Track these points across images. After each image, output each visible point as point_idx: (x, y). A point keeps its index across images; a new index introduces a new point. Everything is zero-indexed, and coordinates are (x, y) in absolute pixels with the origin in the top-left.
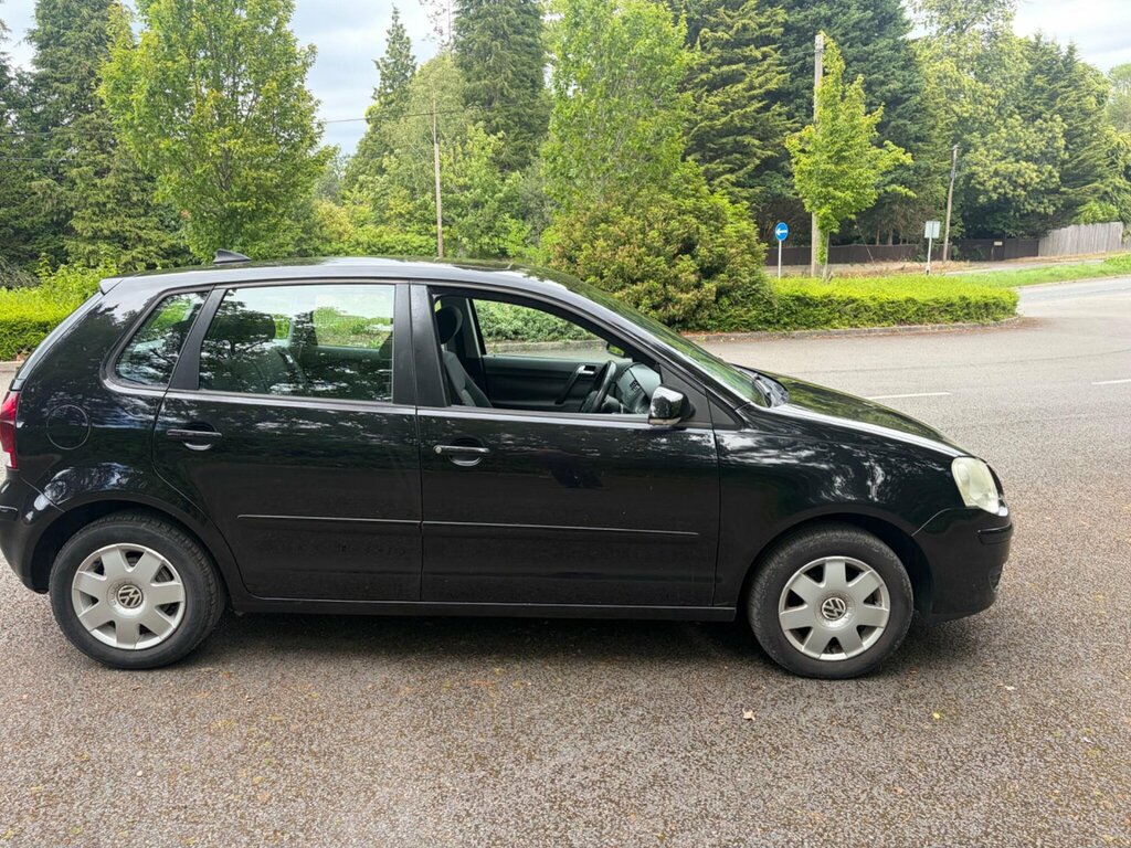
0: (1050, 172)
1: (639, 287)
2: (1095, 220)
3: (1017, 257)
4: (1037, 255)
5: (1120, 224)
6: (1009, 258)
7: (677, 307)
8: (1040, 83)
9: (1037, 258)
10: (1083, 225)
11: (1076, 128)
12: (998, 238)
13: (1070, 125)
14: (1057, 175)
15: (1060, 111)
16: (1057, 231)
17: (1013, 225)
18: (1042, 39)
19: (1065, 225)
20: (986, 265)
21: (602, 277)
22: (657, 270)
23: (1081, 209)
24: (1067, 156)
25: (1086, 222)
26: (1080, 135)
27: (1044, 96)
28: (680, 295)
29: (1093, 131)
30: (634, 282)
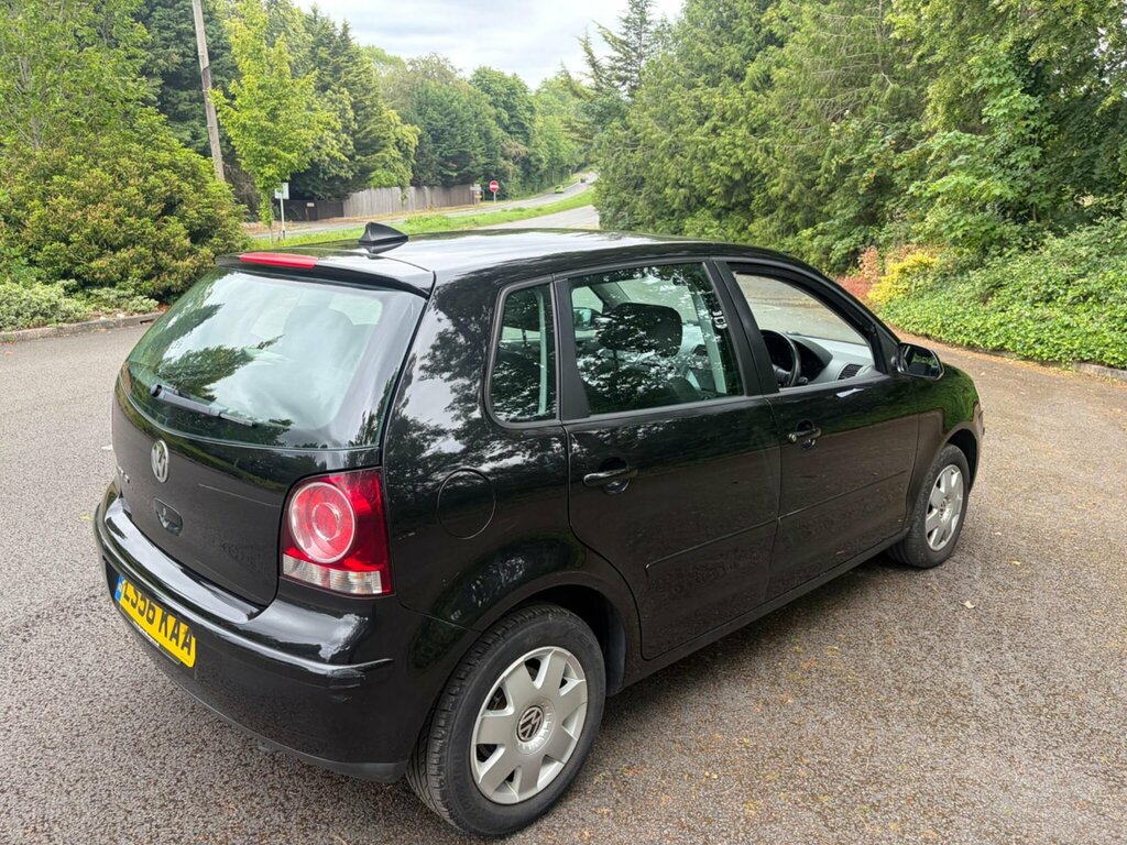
0: (346, 140)
1: (124, 254)
2: (381, 186)
3: (328, 218)
4: (342, 216)
5: (398, 189)
6: (322, 218)
7: (174, 277)
8: (324, 55)
9: (345, 218)
10: (372, 188)
11: (361, 101)
12: (311, 200)
13: (355, 98)
14: (351, 143)
15: (345, 84)
16: (354, 194)
17: (321, 188)
18: (318, 14)
19: (363, 188)
20: (305, 225)
21: (68, 243)
22: (144, 233)
23: (373, 174)
24: (356, 127)
25: (375, 187)
26: (363, 109)
27: (329, 68)
28: (174, 263)
29: (373, 106)
30: (115, 249)
